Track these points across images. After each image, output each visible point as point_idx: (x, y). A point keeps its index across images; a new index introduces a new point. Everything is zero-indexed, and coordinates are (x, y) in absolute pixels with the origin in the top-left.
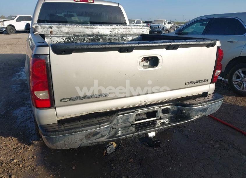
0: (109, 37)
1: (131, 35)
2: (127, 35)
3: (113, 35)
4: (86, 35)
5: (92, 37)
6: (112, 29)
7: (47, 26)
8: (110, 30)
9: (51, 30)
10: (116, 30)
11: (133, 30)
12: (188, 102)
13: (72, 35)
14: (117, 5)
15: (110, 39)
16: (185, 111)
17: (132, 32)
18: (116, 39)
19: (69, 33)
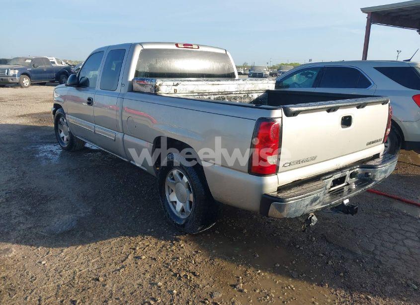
0: (235, 95)
1: (256, 91)
2: (253, 92)
3: (238, 92)
4: (210, 94)
5: (218, 96)
6: (239, 84)
7: (171, 83)
8: (236, 86)
9: (175, 88)
10: (242, 86)
11: (259, 85)
12: (372, 163)
13: (197, 94)
14: (224, 52)
15: (235, 98)
16: (370, 174)
17: (257, 89)
18: (241, 98)
19: (193, 91)
